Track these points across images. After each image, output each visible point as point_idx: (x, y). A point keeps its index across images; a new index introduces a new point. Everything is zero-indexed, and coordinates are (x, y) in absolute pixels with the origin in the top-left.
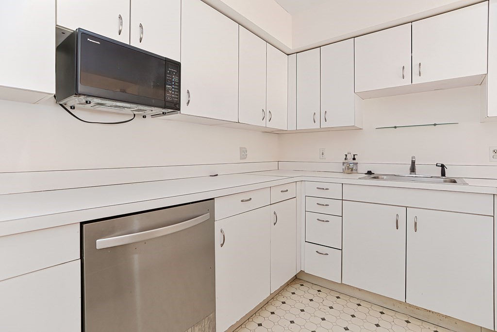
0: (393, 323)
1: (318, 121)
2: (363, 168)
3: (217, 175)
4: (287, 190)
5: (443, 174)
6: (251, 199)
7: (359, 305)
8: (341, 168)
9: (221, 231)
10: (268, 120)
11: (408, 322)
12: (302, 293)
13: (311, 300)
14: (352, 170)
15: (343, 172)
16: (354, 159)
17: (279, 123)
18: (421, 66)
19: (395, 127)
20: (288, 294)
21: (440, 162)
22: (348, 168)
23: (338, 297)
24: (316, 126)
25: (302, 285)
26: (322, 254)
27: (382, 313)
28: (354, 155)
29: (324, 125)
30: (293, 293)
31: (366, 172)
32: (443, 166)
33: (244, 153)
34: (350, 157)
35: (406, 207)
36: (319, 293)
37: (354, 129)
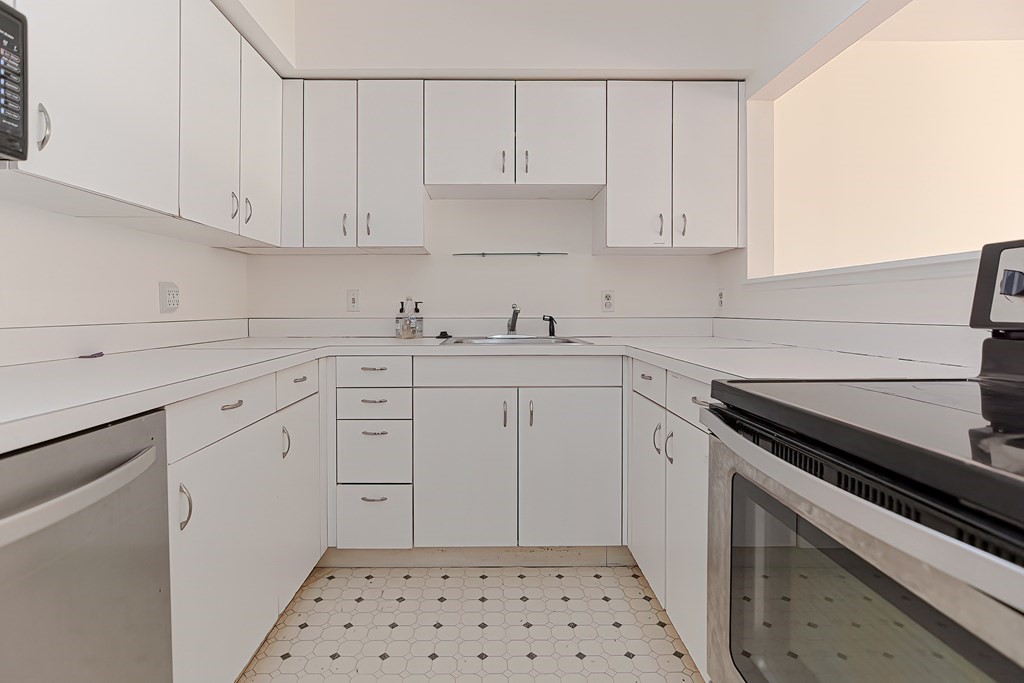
0: (502, 587)
1: (351, 231)
2: (431, 328)
3: (101, 354)
4: (305, 378)
5: (552, 333)
6: (241, 402)
7: (445, 577)
8: (393, 327)
9: (181, 490)
10: (243, 220)
11: (521, 577)
12: (338, 594)
13: (359, 600)
14: (414, 332)
15: (398, 336)
16: (417, 310)
17: (265, 229)
18: (529, 157)
19: (483, 254)
20: (308, 604)
21: (549, 314)
22: (409, 328)
23: (407, 577)
24: (348, 242)
25: (331, 578)
26: (374, 500)
27: (483, 577)
28: (416, 303)
29: (365, 241)
30: (318, 600)
31: (439, 335)
32: (551, 320)
33: (169, 295)
34: (409, 307)
35: (518, 387)
36: (371, 580)
37: (422, 253)
